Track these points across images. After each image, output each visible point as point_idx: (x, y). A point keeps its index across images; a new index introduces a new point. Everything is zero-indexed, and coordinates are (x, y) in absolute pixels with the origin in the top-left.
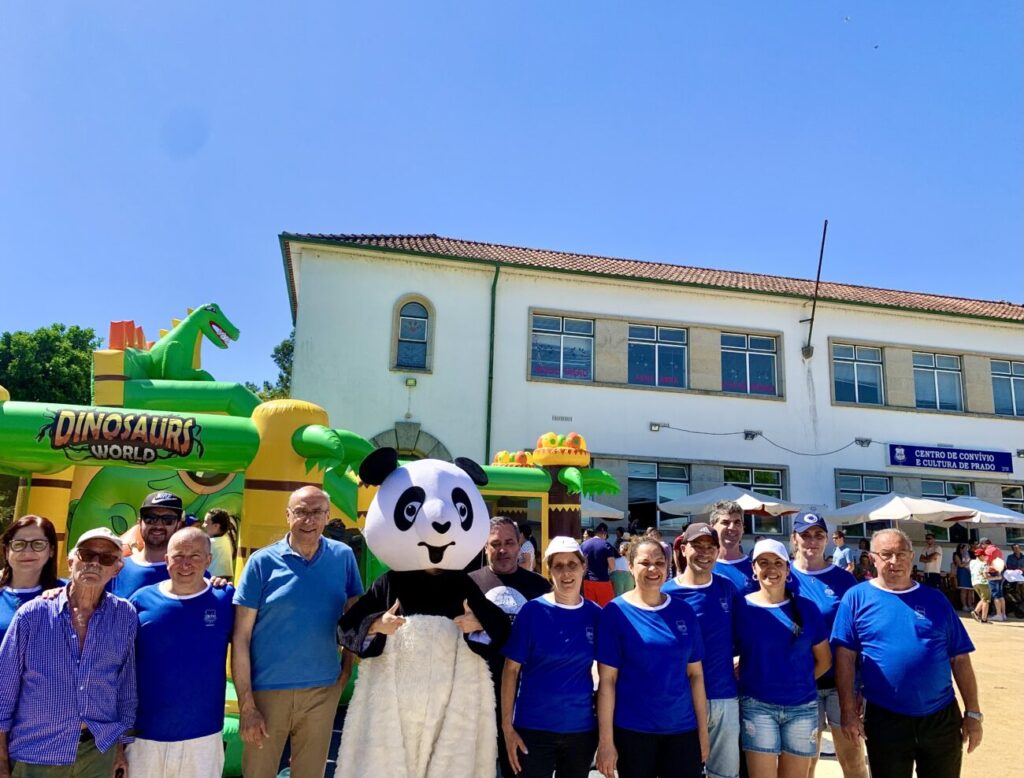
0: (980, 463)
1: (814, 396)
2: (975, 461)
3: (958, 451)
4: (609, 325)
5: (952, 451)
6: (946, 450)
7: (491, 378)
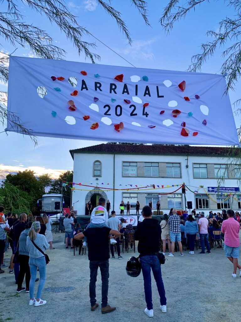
0: (231, 190)
1: (189, 176)
2: (230, 190)
3: (225, 188)
4: (140, 163)
5: (224, 188)
6: (222, 188)
7: (114, 177)
